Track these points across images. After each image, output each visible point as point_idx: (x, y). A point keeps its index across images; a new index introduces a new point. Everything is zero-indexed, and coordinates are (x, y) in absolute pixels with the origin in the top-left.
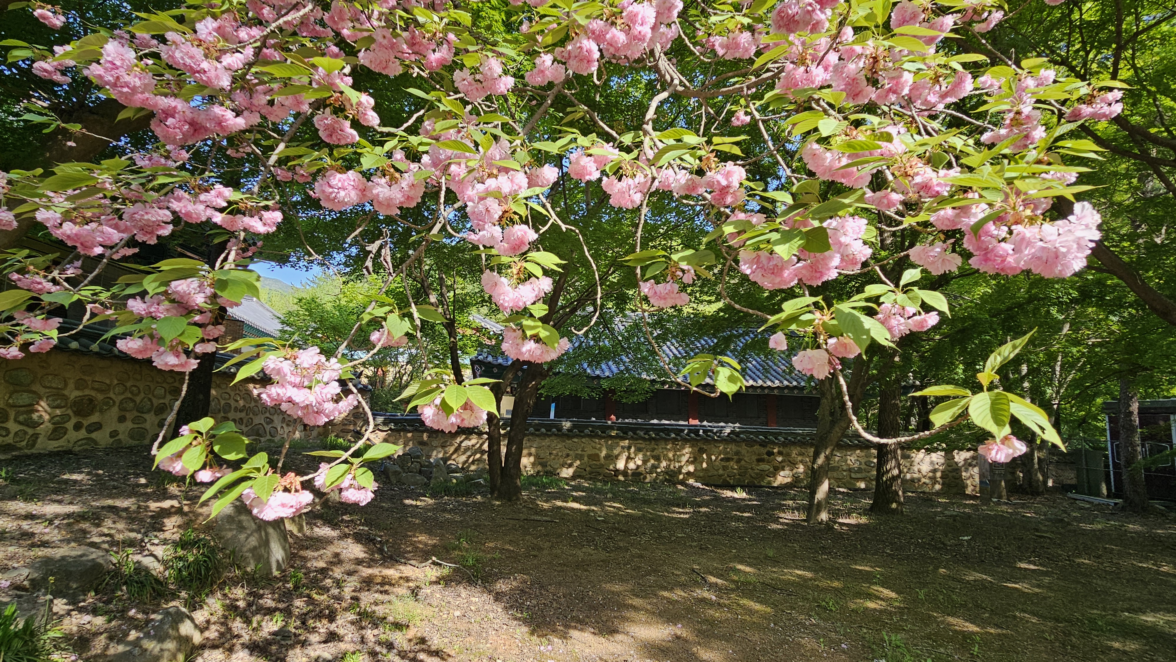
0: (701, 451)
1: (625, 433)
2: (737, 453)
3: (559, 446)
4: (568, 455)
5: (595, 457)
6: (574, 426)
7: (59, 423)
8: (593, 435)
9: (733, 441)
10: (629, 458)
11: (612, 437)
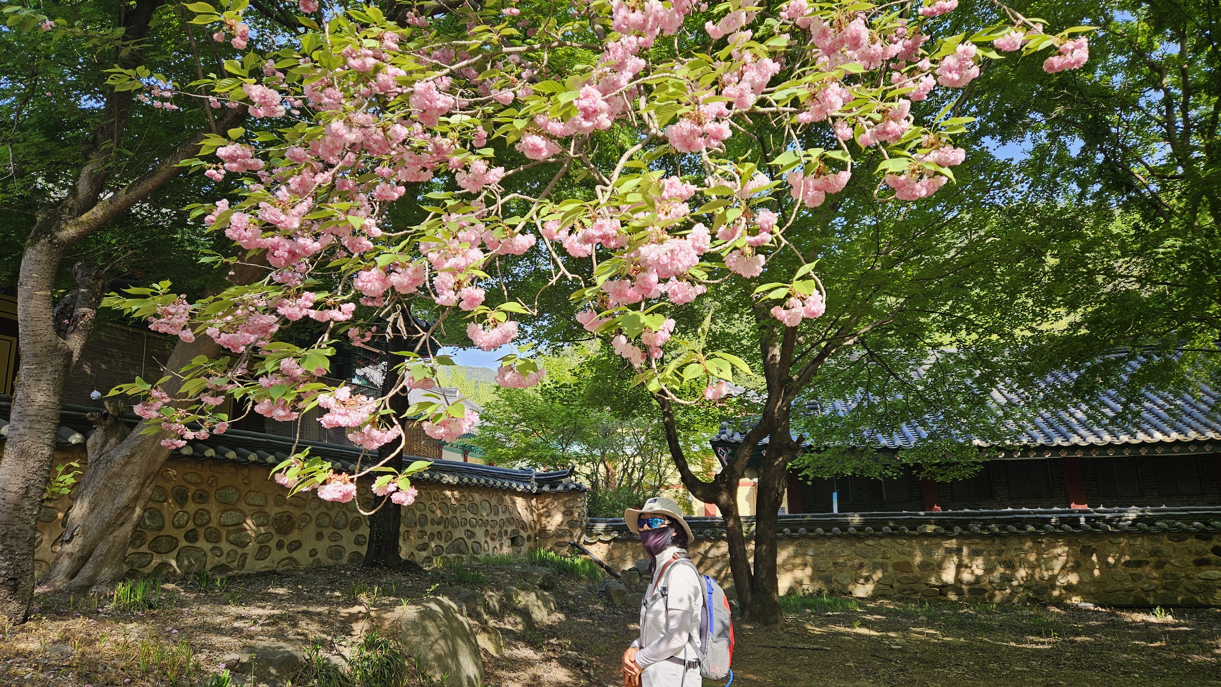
0: (1087, 551)
1: (950, 529)
2: (1154, 553)
3: (847, 552)
4: (861, 566)
5: (904, 566)
6: (866, 523)
7: (263, 542)
8: (896, 534)
9: (1143, 533)
10: (960, 566)
11: (927, 535)
